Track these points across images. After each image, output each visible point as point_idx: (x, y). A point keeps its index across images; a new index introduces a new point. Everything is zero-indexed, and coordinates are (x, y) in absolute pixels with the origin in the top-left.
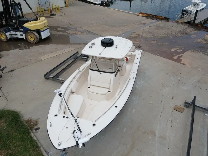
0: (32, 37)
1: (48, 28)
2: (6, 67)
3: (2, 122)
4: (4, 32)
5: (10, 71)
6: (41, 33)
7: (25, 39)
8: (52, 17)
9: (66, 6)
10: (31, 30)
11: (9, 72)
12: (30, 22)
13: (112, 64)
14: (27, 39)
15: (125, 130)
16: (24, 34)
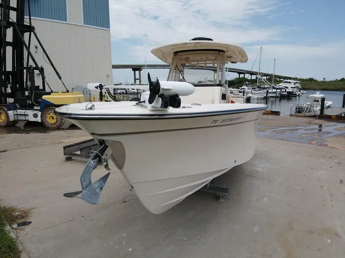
0: (53, 118)
4: (6, 109)
7: (40, 121)
12: (54, 93)
14: (44, 121)
15: (256, 229)
16: (40, 113)
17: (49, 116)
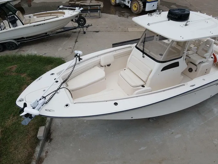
0: (136, 7)
2: (91, 25)
3: (49, 67)
5: (95, 32)
6: (147, 3)
7: (130, 7)
11: (94, 32)
13: (166, 47)
14: (131, 8)
15: (142, 148)
16: (130, 2)
17: (134, 5)
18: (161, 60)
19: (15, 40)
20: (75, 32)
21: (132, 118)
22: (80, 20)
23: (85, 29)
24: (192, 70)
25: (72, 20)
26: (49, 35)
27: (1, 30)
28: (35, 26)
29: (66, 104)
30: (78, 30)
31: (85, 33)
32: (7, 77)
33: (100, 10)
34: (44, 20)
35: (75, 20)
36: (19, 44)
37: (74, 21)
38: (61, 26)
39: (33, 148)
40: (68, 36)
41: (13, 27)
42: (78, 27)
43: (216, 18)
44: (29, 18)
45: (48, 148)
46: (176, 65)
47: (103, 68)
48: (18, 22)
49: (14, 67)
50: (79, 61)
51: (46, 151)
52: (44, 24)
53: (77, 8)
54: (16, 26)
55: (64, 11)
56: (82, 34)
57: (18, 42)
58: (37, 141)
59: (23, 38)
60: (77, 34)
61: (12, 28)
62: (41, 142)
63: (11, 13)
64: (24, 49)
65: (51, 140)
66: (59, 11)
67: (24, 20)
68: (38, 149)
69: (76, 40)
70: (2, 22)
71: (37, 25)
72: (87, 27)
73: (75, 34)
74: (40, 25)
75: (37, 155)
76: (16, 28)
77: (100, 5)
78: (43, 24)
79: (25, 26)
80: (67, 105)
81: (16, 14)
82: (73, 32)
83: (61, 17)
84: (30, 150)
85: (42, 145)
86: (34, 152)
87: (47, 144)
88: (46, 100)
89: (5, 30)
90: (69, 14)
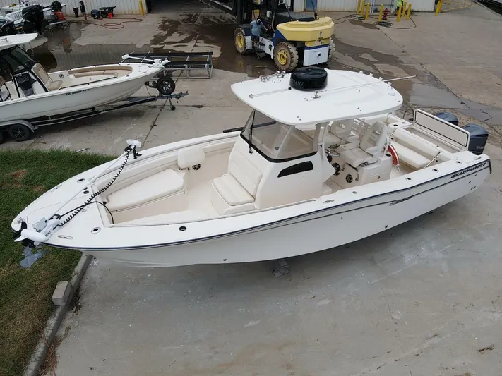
1: (327, 45)
2: (187, 94)
5: (196, 106)
6: (305, 51)
7: (272, 57)
8: (377, 28)
9: (435, 11)
10: (286, 40)
11: (193, 106)
12: (292, 22)
15: (250, 324)
16: (273, 47)
17: (280, 54)
18: (275, 158)
19: (29, 120)
20: (154, 107)
21: (225, 260)
22: (163, 83)
23: (174, 100)
24: (351, 179)
25: (147, 84)
26: (97, 112)
27: (2, 101)
28: (69, 94)
29: (95, 227)
30: (160, 102)
31: (173, 108)
32: (6, 191)
33: (209, 62)
34: (88, 83)
35: (154, 83)
36: (36, 128)
37: (151, 84)
38: (124, 94)
39: (44, 319)
40: (138, 115)
41: (26, 94)
42: (160, 97)
43: (387, 82)
44: (60, 79)
45: (72, 322)
46: (308, 166)
47: (183, 173)
48: (36, 86)
49: (22, 174)
50: (135, 158)
51: (67, 326)
52: (88, 90)
53: (156, 60)
54: (32, 93)
55: (131, 65)
56: (168, 110)
57: (34, 124)
58: (53, 307)
59: (44, 117)
60: (157, 110)
61: (24, 98)
62: (59, 310)
63: (21, 67)
64: (47, 139)
65: (79, 307)
66: (122, 65)
67: (49, 82)
68: (52, 322)
69: (155, 122)
70: (4, 84)
71: (73, 93)
72: (178, 97)
73: (154, 109)
74: (80, 91)
75: (50, 332)
76: (32, 97)
77: (211, 53)
78: (85, 91)
79: (50, 93)
80: (96, 230)
81: (32, 70)
82: (150, 107)
83: (123, 78)
84: (37, 321)
85: (60, 315)
86: (44, 326)
87: (70, 314)
88: (62, 221)
89: (8, 102)
90: (140, 70)
